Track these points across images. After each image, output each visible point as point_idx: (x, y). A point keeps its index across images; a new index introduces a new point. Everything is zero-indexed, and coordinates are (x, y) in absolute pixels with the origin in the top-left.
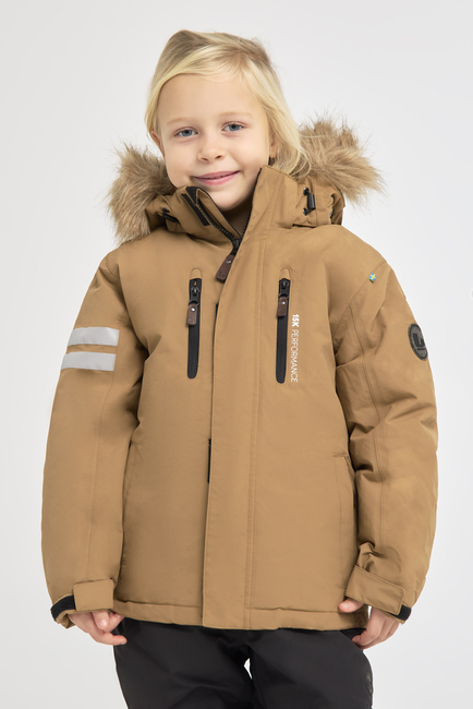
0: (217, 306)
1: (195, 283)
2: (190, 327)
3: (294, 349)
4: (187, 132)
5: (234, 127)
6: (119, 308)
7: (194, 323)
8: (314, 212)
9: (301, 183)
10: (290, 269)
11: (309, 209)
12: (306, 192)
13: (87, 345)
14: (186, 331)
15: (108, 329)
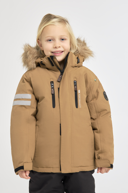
0: (59, 89)
1: (52, 82)
2: (52, 94)
3: (79, 99)
4: (50, 40)
5: (63, 40)
6: (31, 88)
7: (53, 93)
8: (79, 63)
9: (76, 55)
10: (76, 78)
11: (78, 62)
12: (77, 58)
13: (22, 99)
14: (51, 96)
15: (28, 94)
